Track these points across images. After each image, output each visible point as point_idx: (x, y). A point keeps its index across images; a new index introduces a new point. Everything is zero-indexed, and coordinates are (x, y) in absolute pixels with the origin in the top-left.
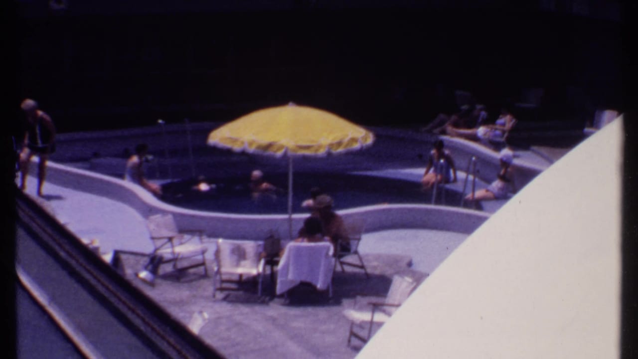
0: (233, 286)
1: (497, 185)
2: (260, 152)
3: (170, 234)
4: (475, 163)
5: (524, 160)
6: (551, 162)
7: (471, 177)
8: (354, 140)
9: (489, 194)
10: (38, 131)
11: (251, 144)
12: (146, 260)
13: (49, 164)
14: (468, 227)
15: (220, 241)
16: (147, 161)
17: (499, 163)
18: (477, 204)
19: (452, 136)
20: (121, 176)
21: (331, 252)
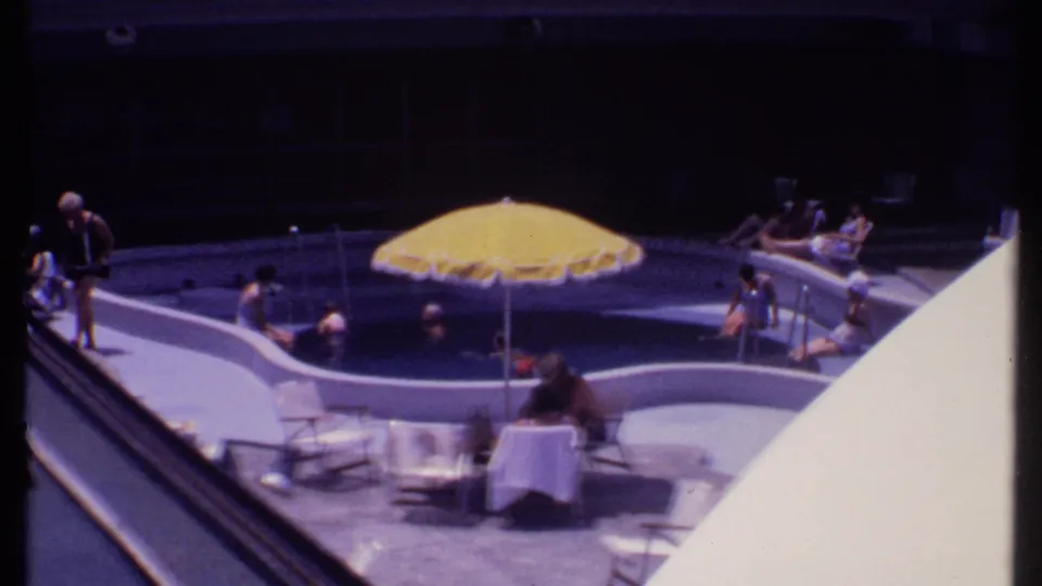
0: (419, 497)
1: (843, 331)
2: (456, 279)
3: (310, 413)
4: (807, 296)
5: (888, 290)
6: (930, 291)
7: (801, 319)
8: (609, 257)
9: (831, 345)
10: (86, 243)
11: (440, 266)
12: (273, 455)
13: (97, 293)
14: (796, 399)
15: (393, 423)
16: (273, 294)
17: (846, 296)
18: (811, 363)
19: (770, 251)
20: (230, 318)
21: (574, 442)
